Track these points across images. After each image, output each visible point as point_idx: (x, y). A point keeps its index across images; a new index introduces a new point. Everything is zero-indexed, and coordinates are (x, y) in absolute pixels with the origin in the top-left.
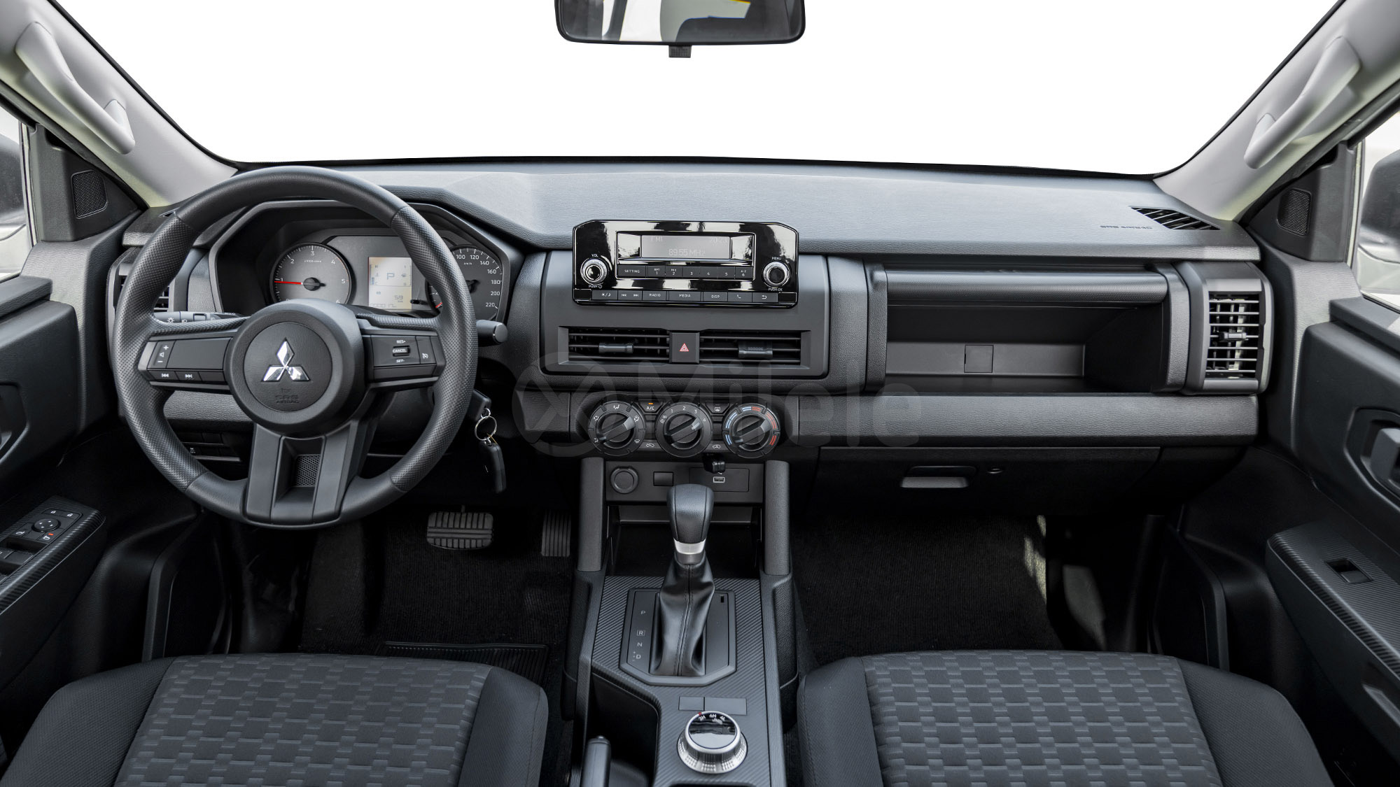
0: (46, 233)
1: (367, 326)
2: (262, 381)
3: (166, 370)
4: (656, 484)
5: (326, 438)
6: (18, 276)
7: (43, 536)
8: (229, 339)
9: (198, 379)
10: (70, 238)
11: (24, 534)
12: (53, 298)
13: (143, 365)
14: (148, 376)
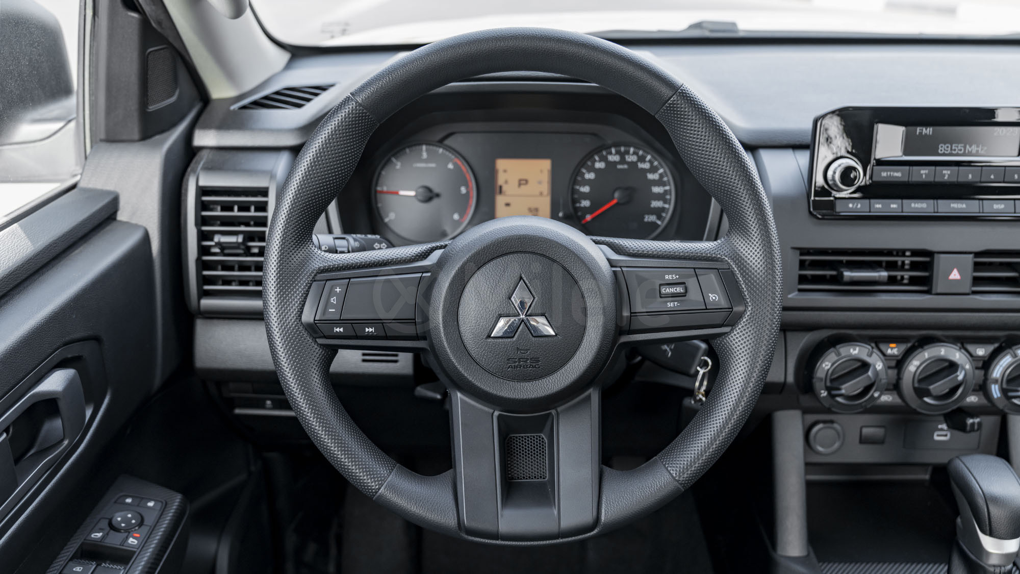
0: (108, 131)
1: (615, 257)
2: (489, 336)
3: (340, 322)
4: (863, 440)
5: (558, 414)
6: (74, 187)
7: (127, 538)
8: (419, 275)
9: (382, 334)
10: (136, 136)
11: (103, 537)
12: (122, 216)
13: (308, 316)
14: (313, 329)
